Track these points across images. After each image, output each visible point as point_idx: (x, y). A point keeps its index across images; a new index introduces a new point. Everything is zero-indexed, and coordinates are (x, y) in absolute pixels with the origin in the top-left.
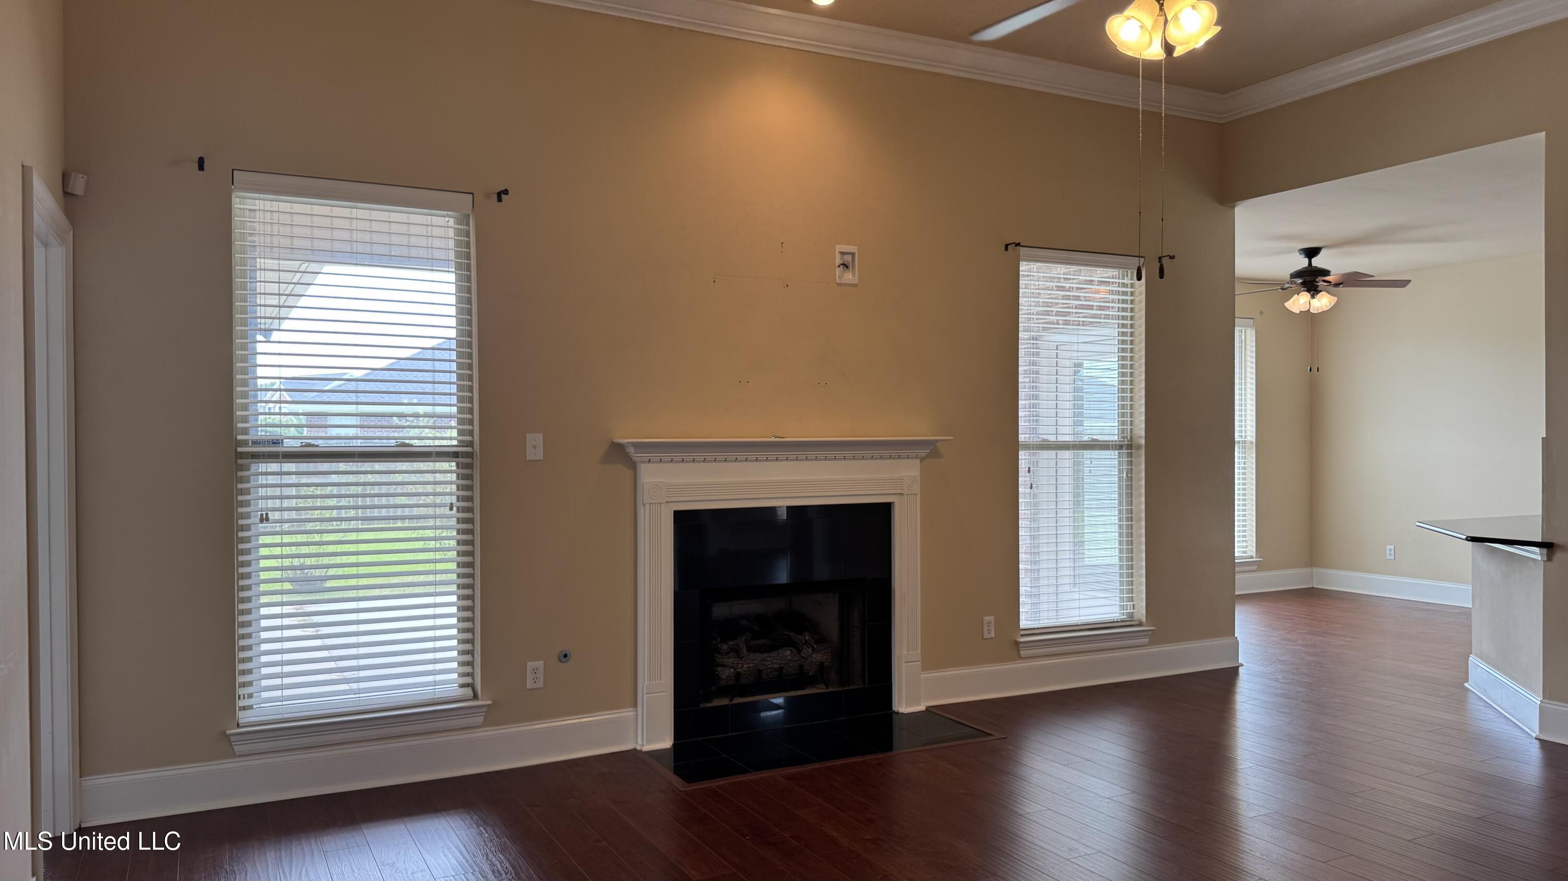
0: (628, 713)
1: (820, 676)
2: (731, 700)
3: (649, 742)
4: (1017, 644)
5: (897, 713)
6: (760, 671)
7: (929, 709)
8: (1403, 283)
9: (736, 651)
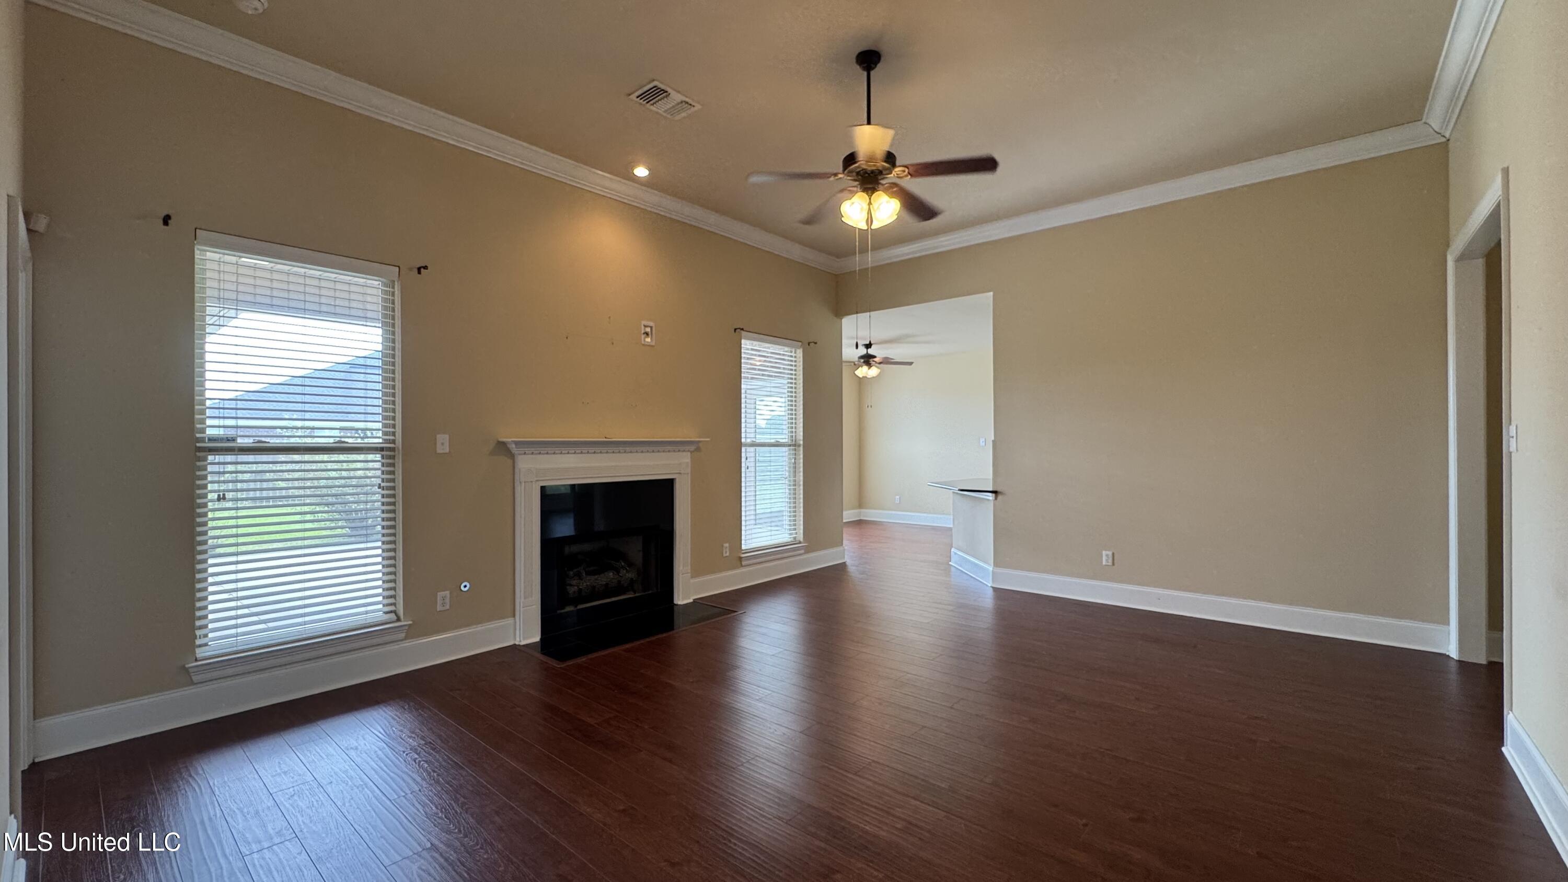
0: (510, 621)
1: (631, 586)
2: (576, 607)
3: (524, 639)
4: (740, 558)
5: (677, 605)
6: (594, 587)
7: (694, 600)
8: (911, 364)
9: (579, 575)
